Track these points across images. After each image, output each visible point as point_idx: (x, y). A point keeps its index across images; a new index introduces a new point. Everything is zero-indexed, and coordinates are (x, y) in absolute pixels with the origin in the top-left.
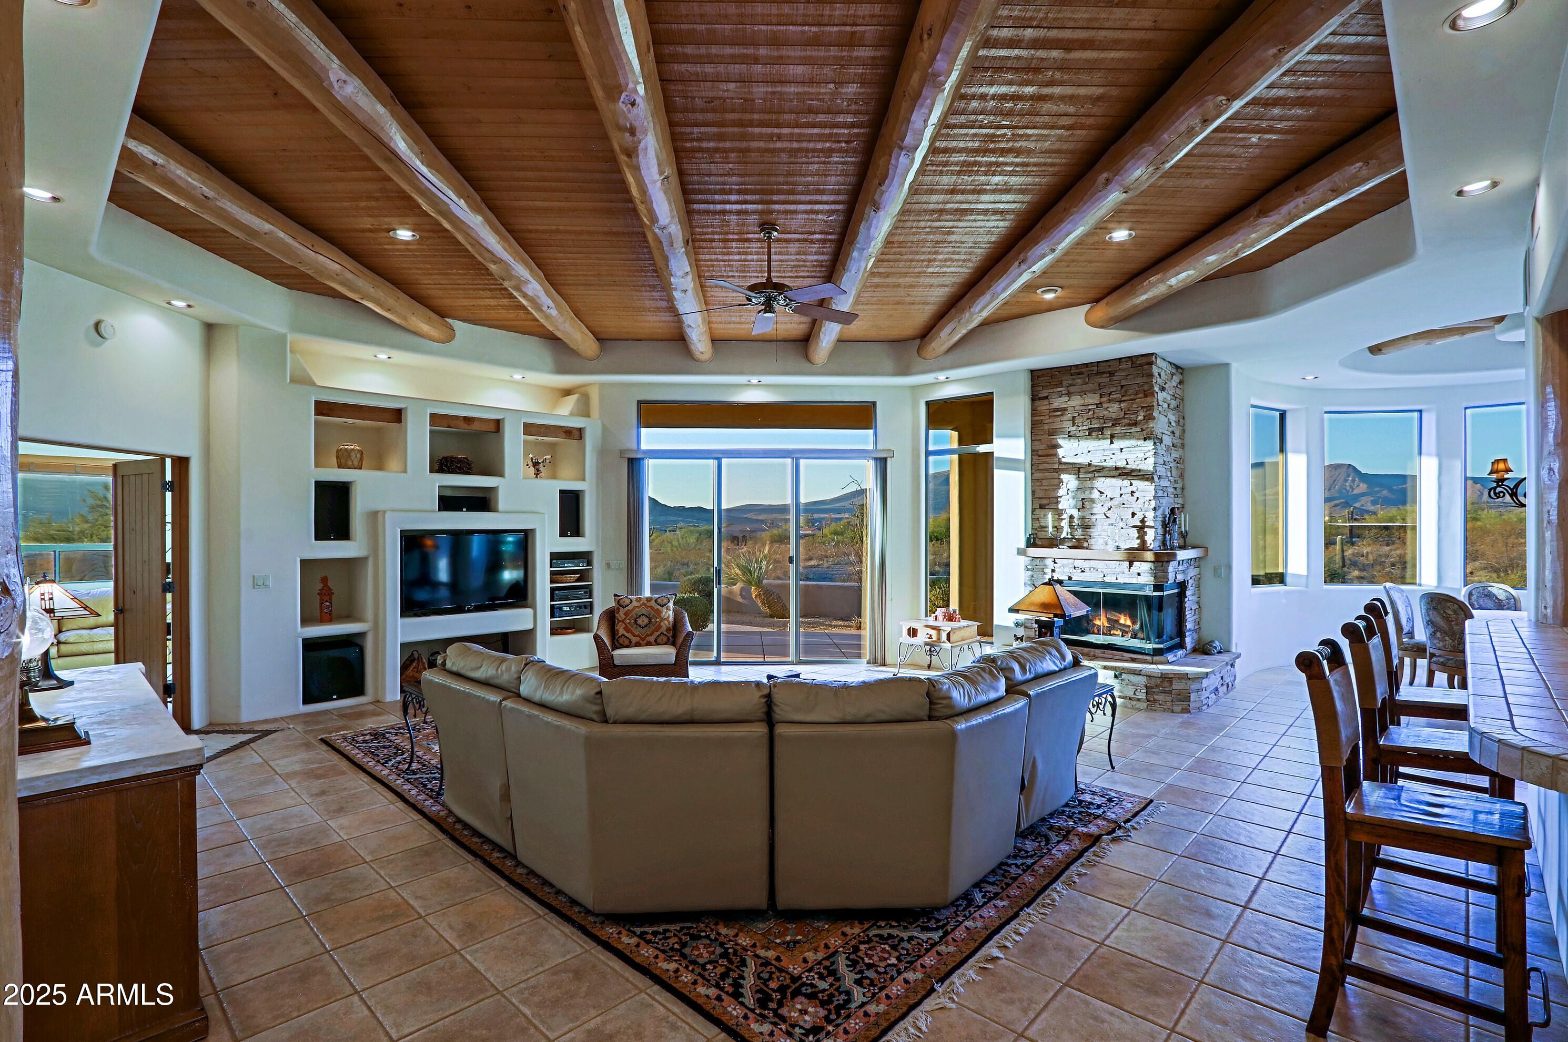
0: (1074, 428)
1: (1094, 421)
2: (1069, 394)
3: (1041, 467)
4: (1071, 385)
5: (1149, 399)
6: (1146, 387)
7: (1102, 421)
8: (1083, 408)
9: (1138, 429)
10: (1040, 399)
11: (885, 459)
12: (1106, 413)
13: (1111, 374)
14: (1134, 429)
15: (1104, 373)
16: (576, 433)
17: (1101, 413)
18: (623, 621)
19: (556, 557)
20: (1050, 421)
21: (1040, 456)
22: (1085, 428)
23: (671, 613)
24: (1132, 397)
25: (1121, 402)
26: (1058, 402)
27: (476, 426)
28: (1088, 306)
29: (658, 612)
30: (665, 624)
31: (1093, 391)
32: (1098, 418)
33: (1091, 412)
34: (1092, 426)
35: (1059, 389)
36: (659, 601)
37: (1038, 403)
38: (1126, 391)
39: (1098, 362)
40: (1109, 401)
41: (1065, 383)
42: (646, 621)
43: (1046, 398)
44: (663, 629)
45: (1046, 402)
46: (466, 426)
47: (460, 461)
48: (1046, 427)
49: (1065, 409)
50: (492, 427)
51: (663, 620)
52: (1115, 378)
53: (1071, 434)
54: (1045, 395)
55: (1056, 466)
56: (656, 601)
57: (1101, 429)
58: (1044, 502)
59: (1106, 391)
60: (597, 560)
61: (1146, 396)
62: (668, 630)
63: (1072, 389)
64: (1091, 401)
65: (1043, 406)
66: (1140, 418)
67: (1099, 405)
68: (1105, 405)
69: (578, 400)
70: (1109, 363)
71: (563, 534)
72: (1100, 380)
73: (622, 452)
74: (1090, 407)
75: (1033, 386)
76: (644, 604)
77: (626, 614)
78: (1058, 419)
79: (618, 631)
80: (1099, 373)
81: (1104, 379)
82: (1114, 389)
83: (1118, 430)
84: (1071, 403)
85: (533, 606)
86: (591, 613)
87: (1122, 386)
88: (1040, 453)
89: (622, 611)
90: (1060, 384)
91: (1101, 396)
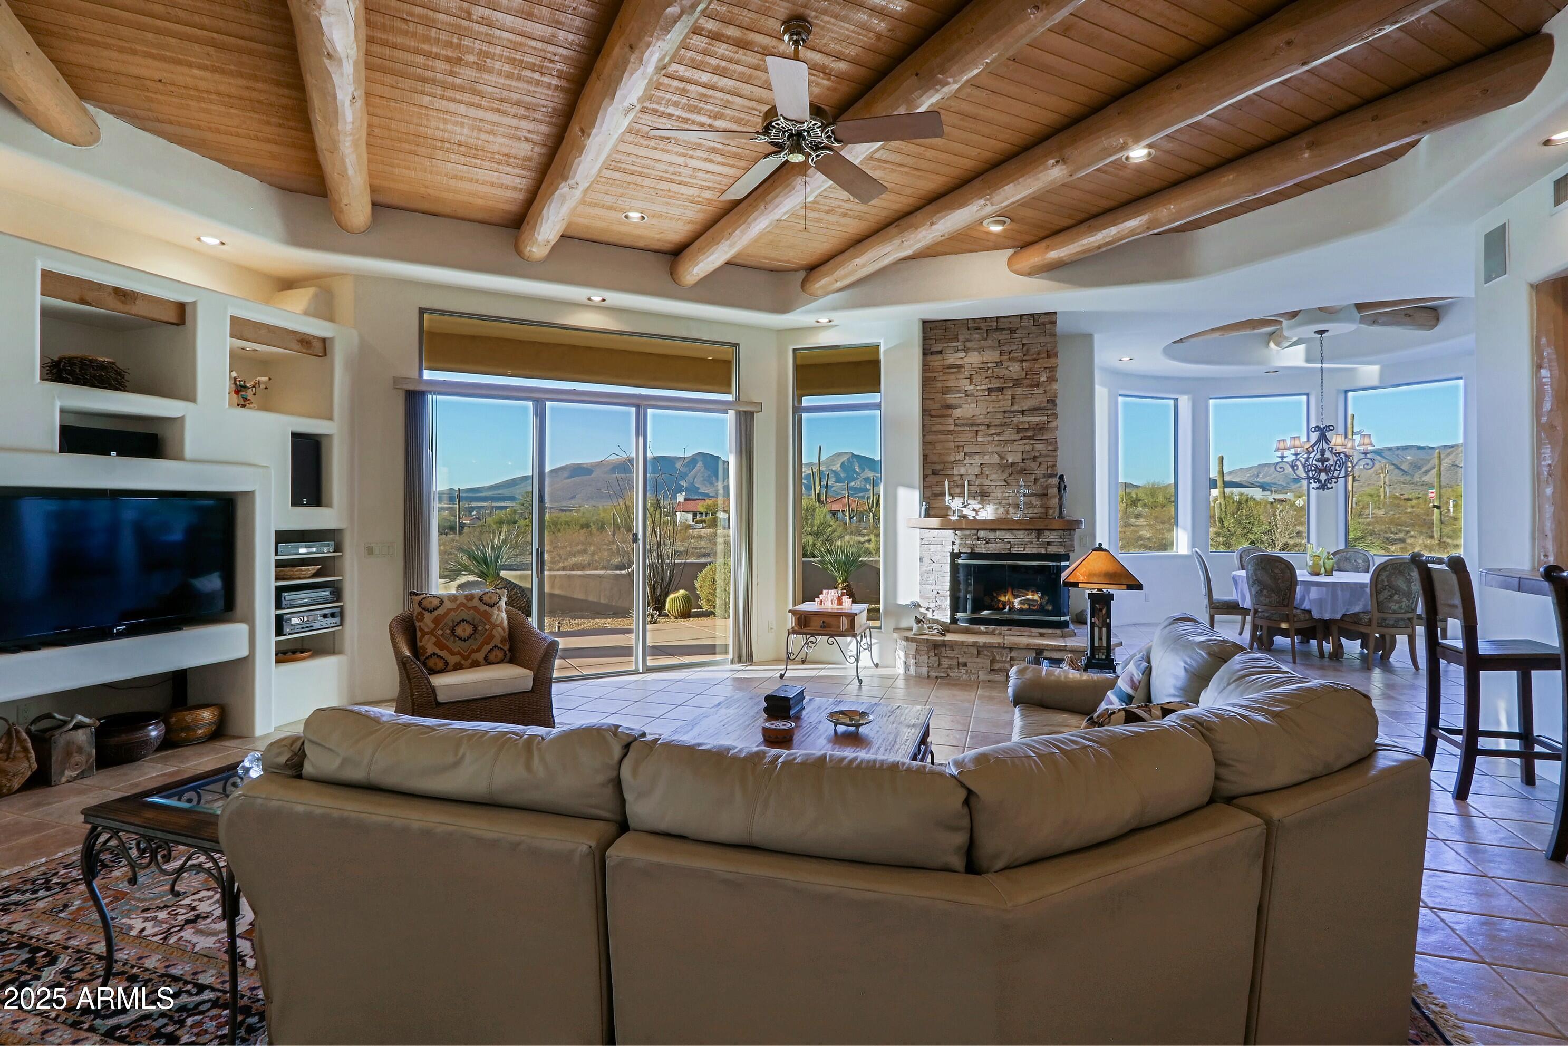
0: (972, 387)
1: (994, 381)
2: (966, 350)
3: (934, 429)
4: (968, 340)
5: (1052, 360)
6: (1049, 347)
7: (1002, 380)
8: (982, 366)
9: (1041, 391)
10: (932, 353)
11: (751, 414)
12: (1006, 372)
13: (1012, 331)
14: (1036, 391)
15: (1003, 329)
16: (318, 345)
17: (1001, 371)
18: (432, 633)
19: (283, 537)
20: (944, 378)
21: (932, 416)
22: (983, 387)
23: (504, 615)
24: (1035, 356)
25: (1022, 361)
26: (953, 358)
27: (139, 309)
28: (1011, 251)
29: (487, 616)
30: (500, 633)
31: (993, 348)
32: (998, 377)
33: (990, 371)
34: (992, 386)
35: (955, 344)
36: (486, 598)
37: (930, 358)
38: (1028, 350)
39: (997, 318)
40: (1010, 359)
41: (961, 338)
42: (469, 630)
43: (940, 352)
44: (497, 641)
45: (939, 357)
46: (120, 306)
47: (103, 366)
48: (939, 385)
49: (960, 367)
50: (172, 316)
51: (494, 626)
52: (1016, 336)
53: (969, 393)
54: (939, 349)
55: (952, 428)
56: (481, 599)
57: (1001, 390)
58: (938, 467)
59: (1006, 348)
60: (349, 543)
61: (1049, 356)
62: (503, 641)
63: (969, 345)
64: (990, 359)
65: (936, 361)
66: (1043, 379)
67: (999, 364)
68: (1005, 364)
69: (316, 296)
70: (1009, 319)
71: (296, 502)
72: (1001, 337)
73: (396, 381)
74: (989, 365)
75: (924, 339)
76: (462, 604)
77: (436, 621)
78: (953, 377)
79: (424, 648)
80: (998, 329)
81: (1005, 336)
82: (1015, 348)
83: (1019, 390)
84: (967, 360)
85: (249, 620)
86: (341, 625)
87: (1023, 345)
88: (933, 413)
89: (428, 618)
90: (956, 339)
91: (1001, 353)
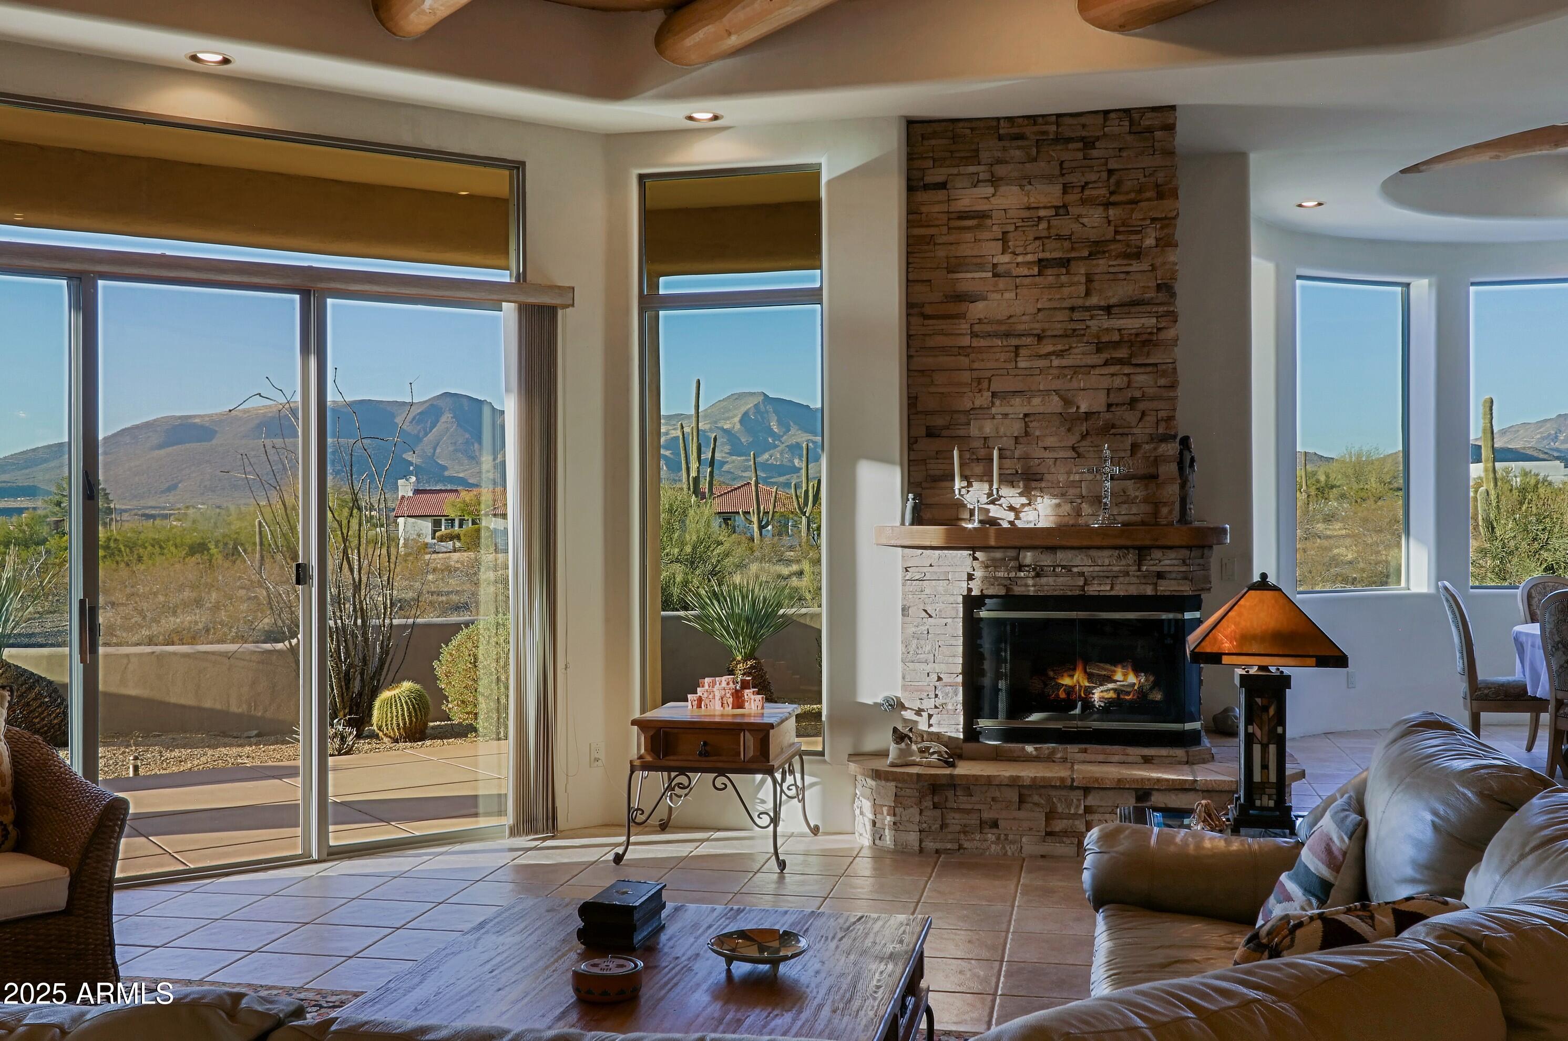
0: (1006, 258)
1: (1050, 244)
2: (995, 181)
3: (930, 343)
4: (999, 162)
5: (1167, 203)
6: (1160, 177)
7: (1067, 244)
8: (1026, 214)
9: (1145, 266)
10: (927, 187)
11: (552, 309)
12: (1076, 227)
13: (1088, 144)
14: (1135, 266)
15: (1069, 140)
17: (1065, 225)
20: (951, 238)
21: (926, 317)
22: (1030, 258)
24: (1132, 196)
25: (1107, 205)
26: (968, 198)
31: (1049, 179)
32: (1059, 237)
33: (1043, 225)
34: (1047, 255)
35: (972, 169)
37: (922, 196)
38: (1119, 183)
39: (1059, 116)
40: (1083, 202)
41: (984, 156)
43: (943, 186)
45: (941, 195)
48: (941, 253)
49: (983, 216)
52: (1095, 153)
53: (1000, 269)
54: (940, 179)
55: (966, 341)
57: (1065, 263)
58: (939, 421)
59: (1076, 179)
61: (1160, 196)
63: (1000, 170)
64: (1044, 200)
65: (933, 203)
66: (1150, 242)
67: (1061, 210)
68: (1074, 211)
70: (1083, 120)
72: (1066, 156)
74: (1042, 213)
75: (911, 157)
78: (969, 236)
80: (1060, 140)
81: (1071, 154)
82: (1093, 177)
83: (1101, 265)
84: (999, 202)
87: (1110, 172)
88: (928, 310)
90: (974, 157)
91: (1066, 189)
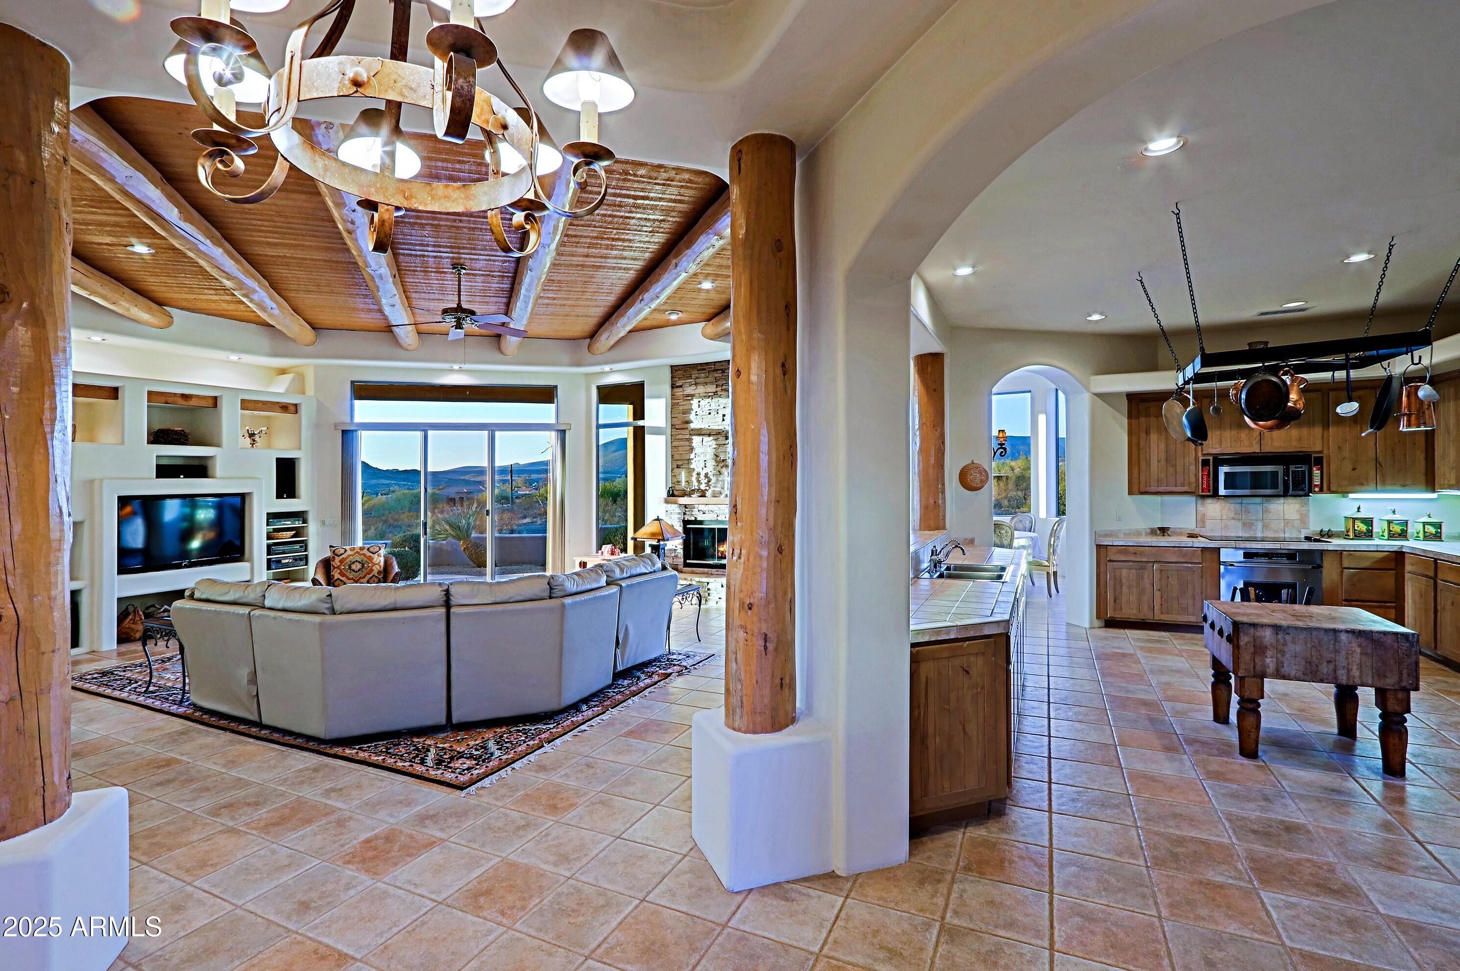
2: (696, 384)
3: (678, 437)
4: (697, 378)
10: (677, 387)
11: (564, 431)
16: (292, 408)
17: (717, 398)
18: (338, 568)
19: (273, 517)
20: (684, 404)
21: (676, 429)
23: (382, 559)
26: (689, 390)
27: (193, 402)
28: (704, 323)
29: (371, 559)
30: (376, 569)
31: (712, 383)
33: (711, 398)
34: (712, 408)
35: (689, 381)
36: (371, 549)
37: (676, 390)
40: (723, 390)
41: (693, 376)
42: (359, 566)
43: (681, 386)
44: (375, 572)
45: (681, 389)
46: (184, 403)
47: (176, 432)
48: (681, 408)
49: (693, 395)
50: (210, 403)
51: (374, 564)
53: (698, 413)
54: (680, 384)
56: (368, 549)
57: (718, 410)
58: (680, 463)
59: (720, 383)
60: (311, 518)
62: (379, 572)
63: (698, 381)
64: (711, 390)
65: (679, 392)
67: (716, 393)
68: (720, 393)
69: (293, 379)
71: (279, 496)
72: (717, 375)
73: (336, 425)
74: (710, 394)
75: (672, 378)
76: (357, 553)
77: (341, 561)
78: (689, 403)
79: (333, 576)
80: (715, 370)
84: (697, 391)
85: (250, 560)
86: (306, 564)
88: (676, 427)
89: (337, 559)
90: (690, 377)
91: (717, 386)
